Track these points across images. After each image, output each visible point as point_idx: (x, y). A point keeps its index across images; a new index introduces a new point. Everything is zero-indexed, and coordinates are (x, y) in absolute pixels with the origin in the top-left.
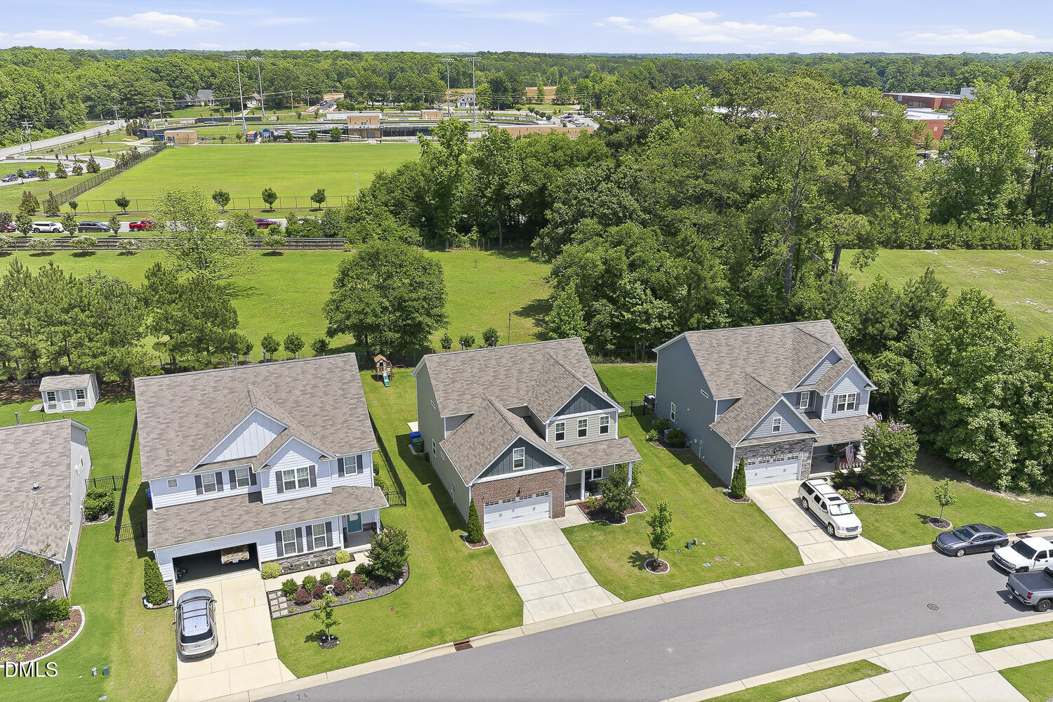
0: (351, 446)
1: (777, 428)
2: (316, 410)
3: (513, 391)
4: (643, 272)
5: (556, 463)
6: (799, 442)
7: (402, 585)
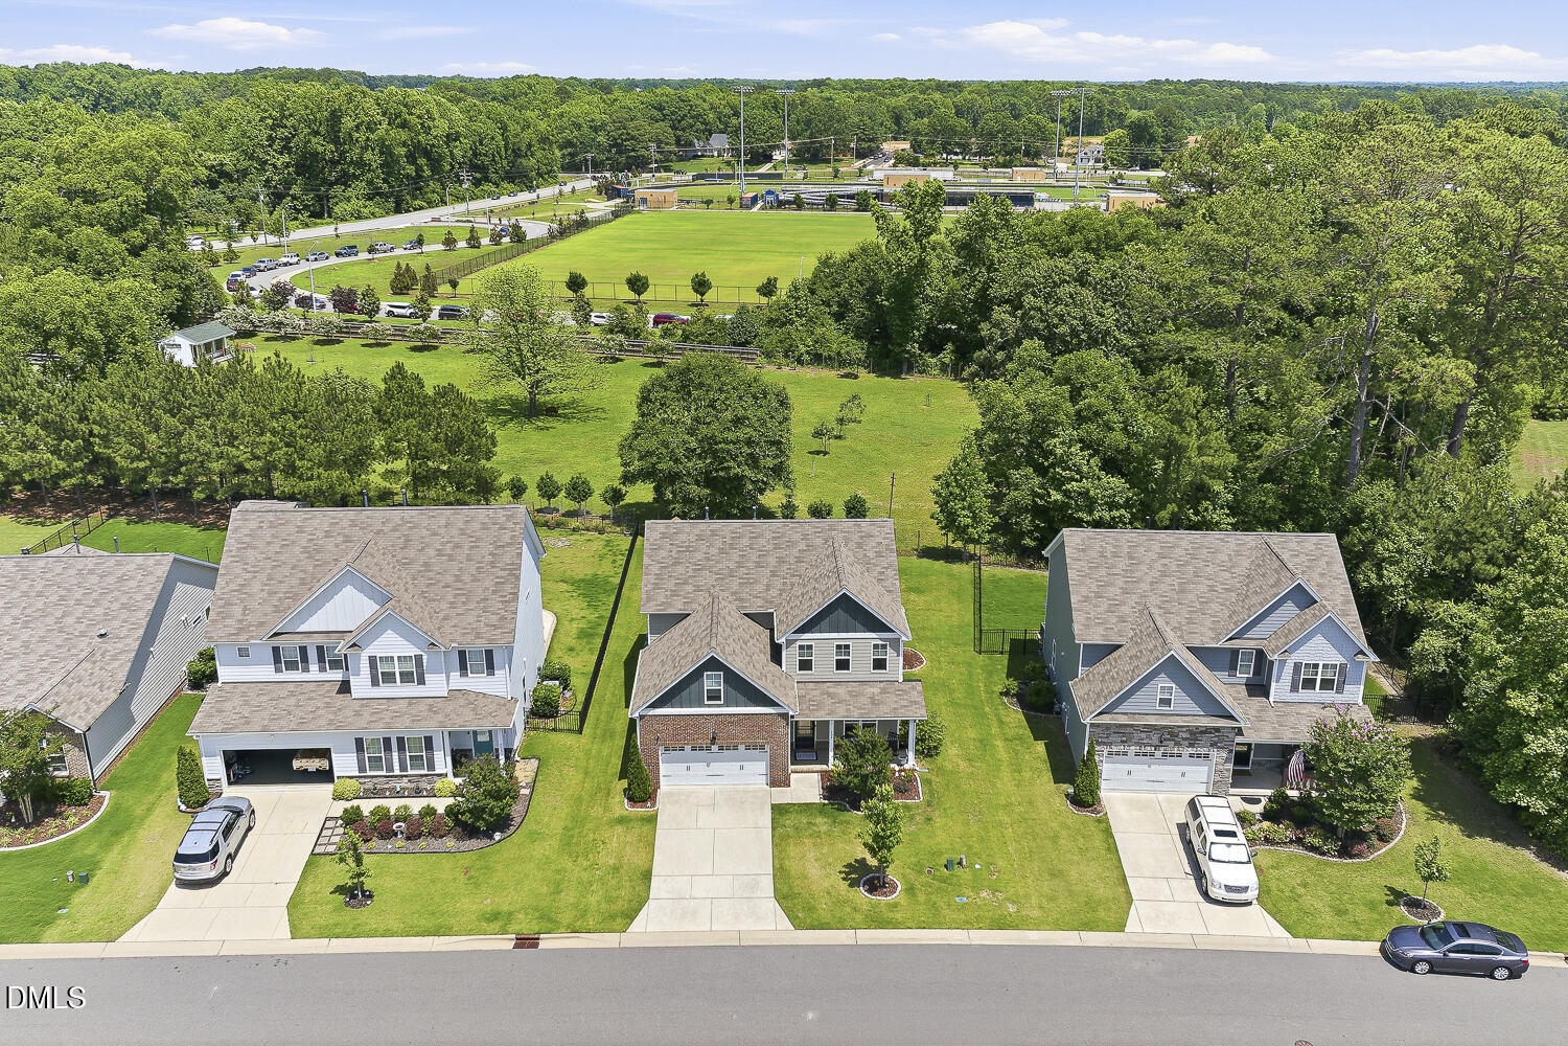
0: (478, 635)
1: (1166, 702)
2: (449, 579)
3: (760, 587)
4: (1092, 430)
5: (773, 704)
6: (1207, 731)
7: (500, 841)
